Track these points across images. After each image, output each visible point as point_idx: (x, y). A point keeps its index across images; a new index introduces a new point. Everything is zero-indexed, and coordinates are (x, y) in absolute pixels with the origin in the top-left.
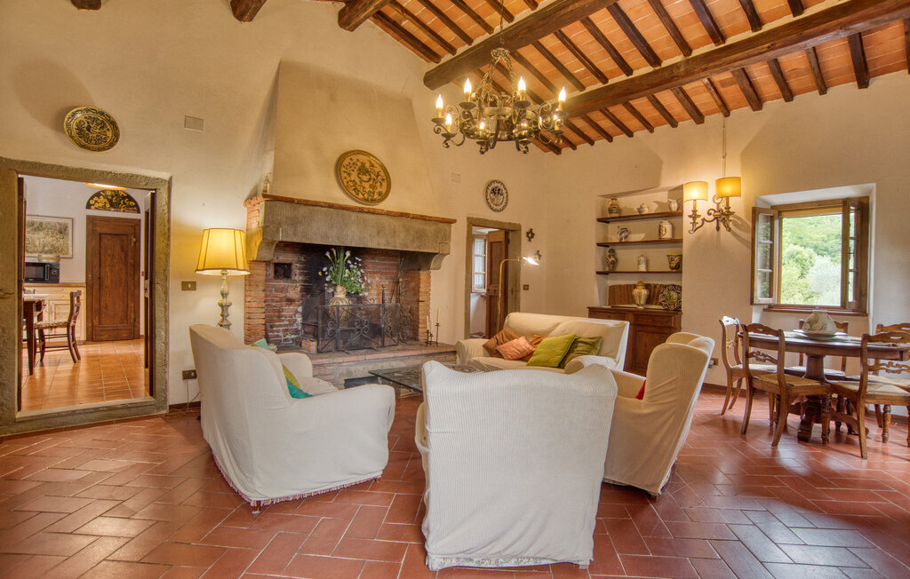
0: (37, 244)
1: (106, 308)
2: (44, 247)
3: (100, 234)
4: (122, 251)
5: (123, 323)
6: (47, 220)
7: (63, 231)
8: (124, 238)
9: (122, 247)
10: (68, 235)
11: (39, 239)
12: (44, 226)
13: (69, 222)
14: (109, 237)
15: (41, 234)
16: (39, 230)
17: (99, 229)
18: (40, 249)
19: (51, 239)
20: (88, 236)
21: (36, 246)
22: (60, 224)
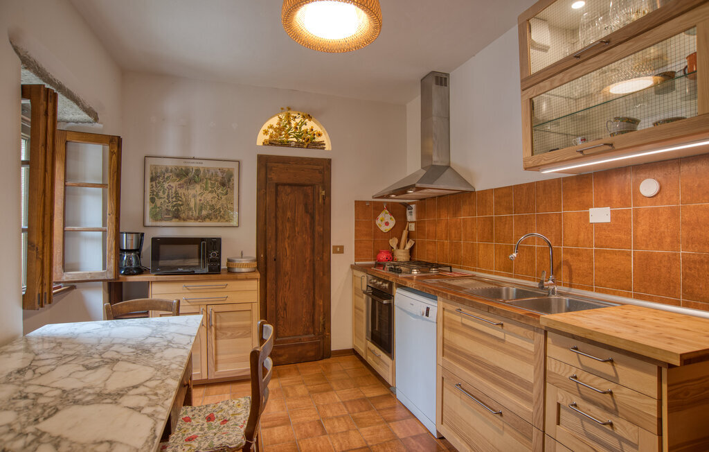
0: (192, 205)
1: (285, 309)
2: (201, 210)
3: (277, 185)
4: (307, 211)
5: (308, 333)
6: (206, 164)
7: (226, 182)
8: (309, 190)
9: (306, 205)
10: (232, 189)
11: (194, 196)
12: (201, 174)
13: (234, 166)
14: (288, 189)
15: (198, 188)
16: (195, 182)
17: (274, 177)
18: (196, 214)
19: (210, 196)
20: (259, 190)
21: (190, 209)
22: (222, 171)
